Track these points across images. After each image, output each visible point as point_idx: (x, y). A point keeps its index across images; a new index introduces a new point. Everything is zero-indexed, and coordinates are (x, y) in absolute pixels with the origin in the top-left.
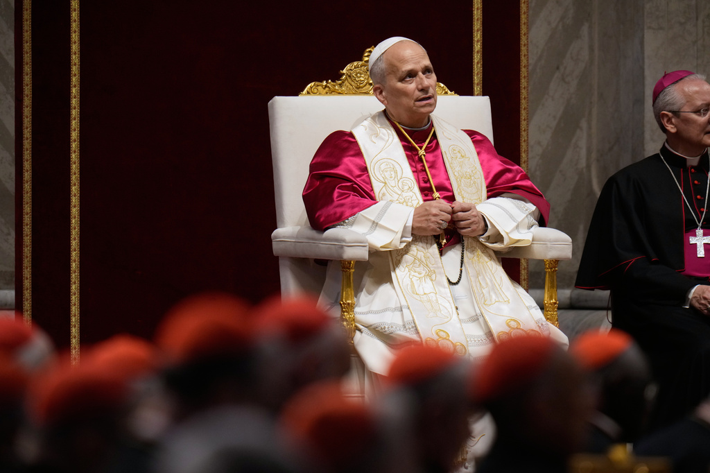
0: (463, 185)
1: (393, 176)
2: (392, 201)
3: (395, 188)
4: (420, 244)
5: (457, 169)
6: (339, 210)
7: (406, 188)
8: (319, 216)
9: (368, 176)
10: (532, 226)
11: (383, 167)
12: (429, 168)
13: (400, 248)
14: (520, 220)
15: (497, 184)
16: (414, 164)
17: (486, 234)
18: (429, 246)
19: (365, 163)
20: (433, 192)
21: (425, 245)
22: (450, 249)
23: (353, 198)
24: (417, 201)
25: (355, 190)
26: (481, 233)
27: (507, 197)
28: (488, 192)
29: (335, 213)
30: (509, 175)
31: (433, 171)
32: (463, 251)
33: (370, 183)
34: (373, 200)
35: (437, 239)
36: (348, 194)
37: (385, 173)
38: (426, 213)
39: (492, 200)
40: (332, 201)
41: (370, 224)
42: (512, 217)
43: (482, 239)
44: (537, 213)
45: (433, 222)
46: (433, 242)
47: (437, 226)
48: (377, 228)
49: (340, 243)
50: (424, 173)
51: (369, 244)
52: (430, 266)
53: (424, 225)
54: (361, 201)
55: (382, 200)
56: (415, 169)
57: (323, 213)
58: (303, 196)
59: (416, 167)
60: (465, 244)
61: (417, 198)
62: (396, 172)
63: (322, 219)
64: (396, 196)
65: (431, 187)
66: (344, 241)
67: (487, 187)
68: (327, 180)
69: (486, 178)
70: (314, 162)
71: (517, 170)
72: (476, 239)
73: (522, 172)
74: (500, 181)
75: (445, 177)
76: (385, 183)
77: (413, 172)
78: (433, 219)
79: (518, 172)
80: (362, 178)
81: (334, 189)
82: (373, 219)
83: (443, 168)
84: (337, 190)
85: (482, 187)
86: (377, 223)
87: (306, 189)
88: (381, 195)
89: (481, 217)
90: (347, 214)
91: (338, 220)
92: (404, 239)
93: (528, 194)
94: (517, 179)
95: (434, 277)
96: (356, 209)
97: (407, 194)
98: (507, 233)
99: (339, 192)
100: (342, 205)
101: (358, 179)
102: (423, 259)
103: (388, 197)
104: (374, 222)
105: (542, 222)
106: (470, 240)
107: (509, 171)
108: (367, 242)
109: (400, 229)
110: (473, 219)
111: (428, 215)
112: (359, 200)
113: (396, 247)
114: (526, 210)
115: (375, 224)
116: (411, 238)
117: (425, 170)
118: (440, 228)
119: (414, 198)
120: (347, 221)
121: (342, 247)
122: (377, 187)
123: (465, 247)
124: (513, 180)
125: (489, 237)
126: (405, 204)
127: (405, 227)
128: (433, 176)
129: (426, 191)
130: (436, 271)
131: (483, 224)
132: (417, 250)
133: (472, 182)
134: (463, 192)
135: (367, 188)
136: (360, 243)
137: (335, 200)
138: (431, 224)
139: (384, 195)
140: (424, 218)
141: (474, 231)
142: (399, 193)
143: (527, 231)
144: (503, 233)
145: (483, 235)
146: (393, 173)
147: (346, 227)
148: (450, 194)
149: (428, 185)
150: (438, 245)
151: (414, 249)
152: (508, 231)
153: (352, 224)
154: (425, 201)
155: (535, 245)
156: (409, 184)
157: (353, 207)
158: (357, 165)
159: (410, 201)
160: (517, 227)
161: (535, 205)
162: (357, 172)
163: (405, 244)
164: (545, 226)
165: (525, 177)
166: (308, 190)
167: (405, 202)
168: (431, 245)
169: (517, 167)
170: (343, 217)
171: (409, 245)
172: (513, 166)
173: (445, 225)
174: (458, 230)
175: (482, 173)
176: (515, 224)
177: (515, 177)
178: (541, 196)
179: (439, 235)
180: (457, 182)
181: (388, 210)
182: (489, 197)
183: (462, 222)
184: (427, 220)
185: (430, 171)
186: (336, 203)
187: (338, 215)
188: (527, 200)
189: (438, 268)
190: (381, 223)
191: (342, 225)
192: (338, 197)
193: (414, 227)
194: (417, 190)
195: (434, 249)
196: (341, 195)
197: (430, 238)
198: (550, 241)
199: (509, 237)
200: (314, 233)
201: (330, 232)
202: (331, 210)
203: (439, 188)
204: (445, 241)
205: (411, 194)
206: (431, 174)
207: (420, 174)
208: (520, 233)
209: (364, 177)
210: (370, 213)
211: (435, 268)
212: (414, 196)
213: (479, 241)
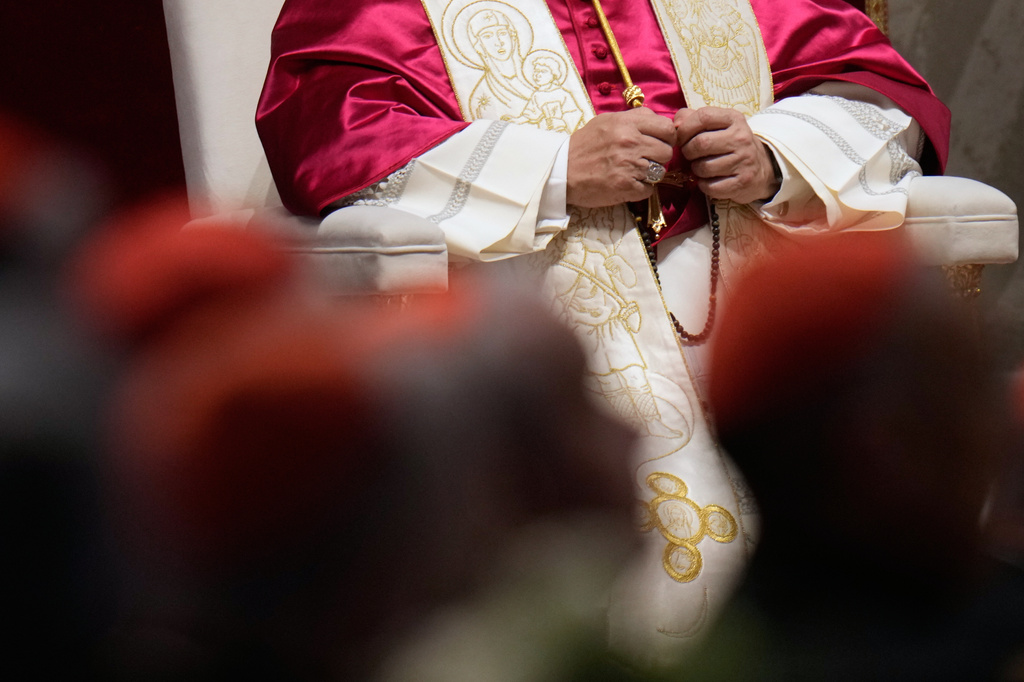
0: (704, 64)
1: (507, 47)
2: (506, 119)
3: (514, 82)
4: (593, 232)
5: (687, 20)
6: (359, 155)
7: (546, 78)
8: (304, 175)
9: (439, 53)
10: (904, 173)
11: (477, 24)
12: (609, 17)
13: (536, 249)
14: (868, 156)
15: (799, 58)
16: (564, 10)
17: (779, 198)
18: (615, 233)
19: (426, 18)
20: (624, 86)
21: (605, 234)
22: (680, 242)
23: (396, 119)
24: (578, 115)
25: (400, 95)
26: (764, 194)
27: (832, 94)
28: (776, 80)
29: (350, 165)
30: (832, 35)
31: (621, 26)
32: (716, 247)
33: (442, 71)
34: (455, 119)
35: (637, 213)
36: (383, 106)
37: (485, 41)
38: (602, 141)
39: (789, 103)
40: (339, 130)
41: (449, 189)
42: (846, 148)
43: (767, 214)
44: (915, 137)
45: (621, 165)
46: (629, 223)
47: (636, 174)
48: (470, 199)
49: (367, 249)
50: (596, 32)
51: (450, 246)
52: (624, 290)
53: (598, 175)
54: (419, 126)
55: (480, 116)
56: (567, 25)
57: (314, 169)
58: (258, 123)
59: (571, 19)
60: (722, 228)
61: (576, 105)
62: (514, 36)
63: (313, 184)
64: (518, 105)
65: (618, 72)
66: (377, 239)
67: (773, 68)
68: (321, 72)
69: (769, 44)
70: (281, 24)
71: (853, 20)
72: (749, 211)
73: (867, 24)
74: (808, 50)
75: (655, 41)
76: (486, 70)
77: (564, 32)
78: (622, 154)
79: (855, 26)
80: (422, 58)
81: (342, 99)
82: (455, 174)
83: (647, 19)
84: (349, 100)
85: (758, 67)
86: (468, 186)
87: (265, 101)
88: (475, 103)
89: (762, 148)
90: (383, 164)
91: (359, 182)
92: (546, 224)
93: (888, 84)
94: (855, 43)
95: (635, 320)
96: (406, 150)
97: (550, 97)
98: (835, 194)
99: (355, 105)
100: (367, 141)
101: (410, 63)
102: (604, 274)
103: (497, 109)
104: (459, 182)
105: (931, 163)
106: (734, 216)
107: (832, 22)
108: (442, 239)
109: (531, 196)
110: (740, 153)
111: (608, 146)
112: (414, 122)
113: (525, 246)
114: (886, 129)
115: (463, 189)
116: (568, 219)
117: (599, 25)
118: (642, 181)
119: (570, 105)
120: (382, 185)
121: (373, 257)
122: (464, 82)
123: (722, 235)
124: (844, 46)
125: (785, 205)
126: (543, 123)
127: (547, 188)
128: (623, 41)
129: (602, 83)
130: (641, 302)
131: (767, 166)
132: (585, 248)
133: (730, 56)
134: (706, 84)
135: (436, 85)
136: (423, 244)
137: (347, 126)
138: (618, 171)
139: (484, 101)
140: (595, 157)
141: (746, 184)
142: (527, 93)
143: (889, 187)
144: (822, 194)
145: (769, 199)
146: (505, 39)
147: (382, 201)
148: (671, 89)
149: (610, 66)
150: (641, 232)
151: (576, 246)
152: (837, 188)
153: (398, 192)
154: (600, 108)
155: (914, 227)
156: (554, 66)
157: (398, 145)
158: (403, 25)
159: (558, 114)
160: (862, 177)
161: (907, 112)
162: (409, 45)
163: (549, 238)
164: (940, 173)
165: (876, 39)
166: (269, 104)
167: (545, 120)
168: (624, 231)
169: (852, 12)
170: (373, 175)
171: (561, 239)
172: (842, 8)
173: (658, 173)
174: (702, 185)
175: (757, 30)
176: (856, 168)
177: (848, 38)
178: (923, 87)
179: (645, 202)
180: (689, 54)
181: (496, 149)
182: (779, 96)
183: (710, 162)
184: (605, 160)
185: (612, 28)
186: (350, 135)
187: (358, 168)
188: (886, 100)
189: (647, 294)
190: (479, 183)
191: (370, 197)
192: (353, 119)
193: (572, 184)
194: (575, 82)
195: (632, 242)
196: (361, 112)
197: (619, 212)
198: (954, 212)
199: (842, 206)
200: (294, 225)
201: (338, 220)
202: (337, 156)
203: (641, 75)
204: (662, 221)
205: (559, 94)
206: (616, 35)
207: (584, 36)
208: (871, 193)
209: (428, 56)
210: (447, 157)
211: (635, 294)
212: (569, 99)
213: (757, 219)
